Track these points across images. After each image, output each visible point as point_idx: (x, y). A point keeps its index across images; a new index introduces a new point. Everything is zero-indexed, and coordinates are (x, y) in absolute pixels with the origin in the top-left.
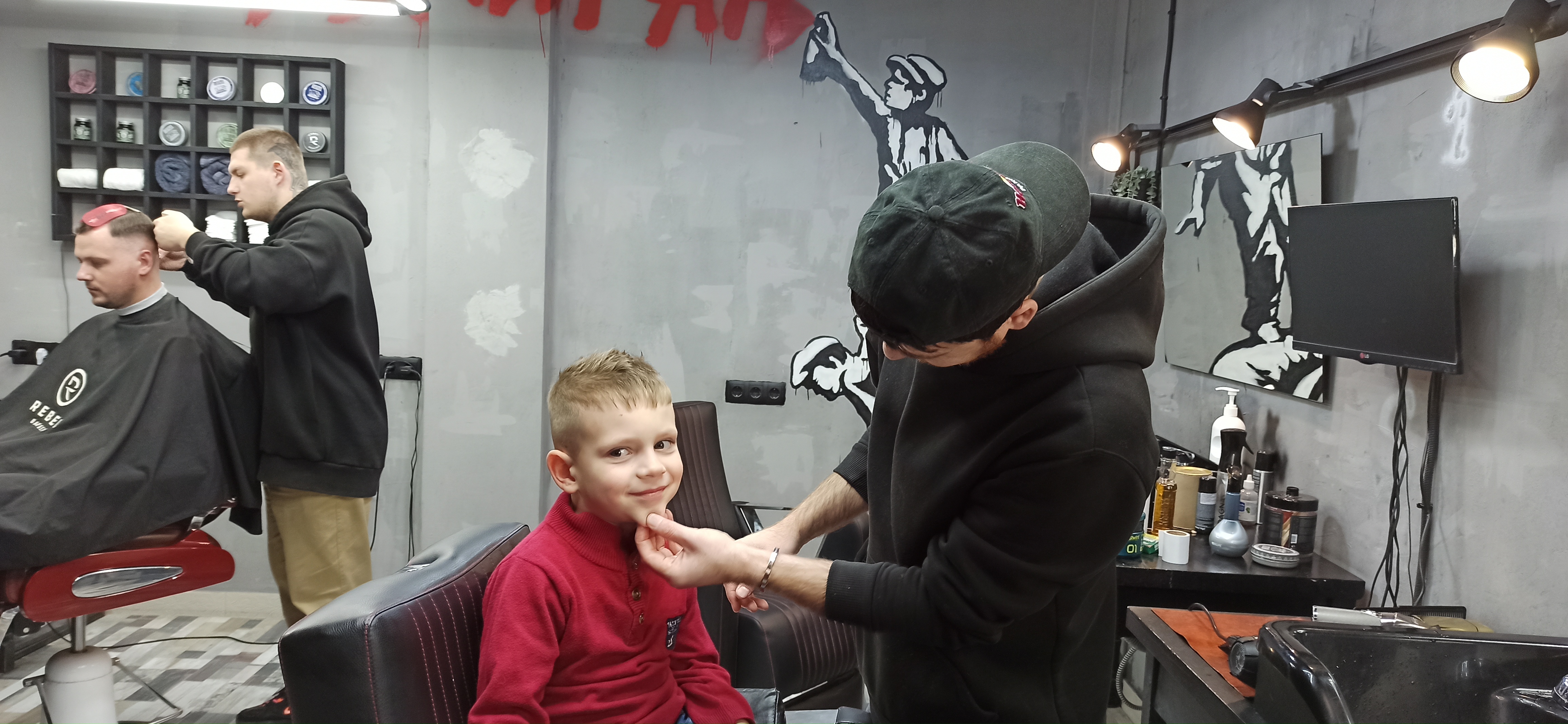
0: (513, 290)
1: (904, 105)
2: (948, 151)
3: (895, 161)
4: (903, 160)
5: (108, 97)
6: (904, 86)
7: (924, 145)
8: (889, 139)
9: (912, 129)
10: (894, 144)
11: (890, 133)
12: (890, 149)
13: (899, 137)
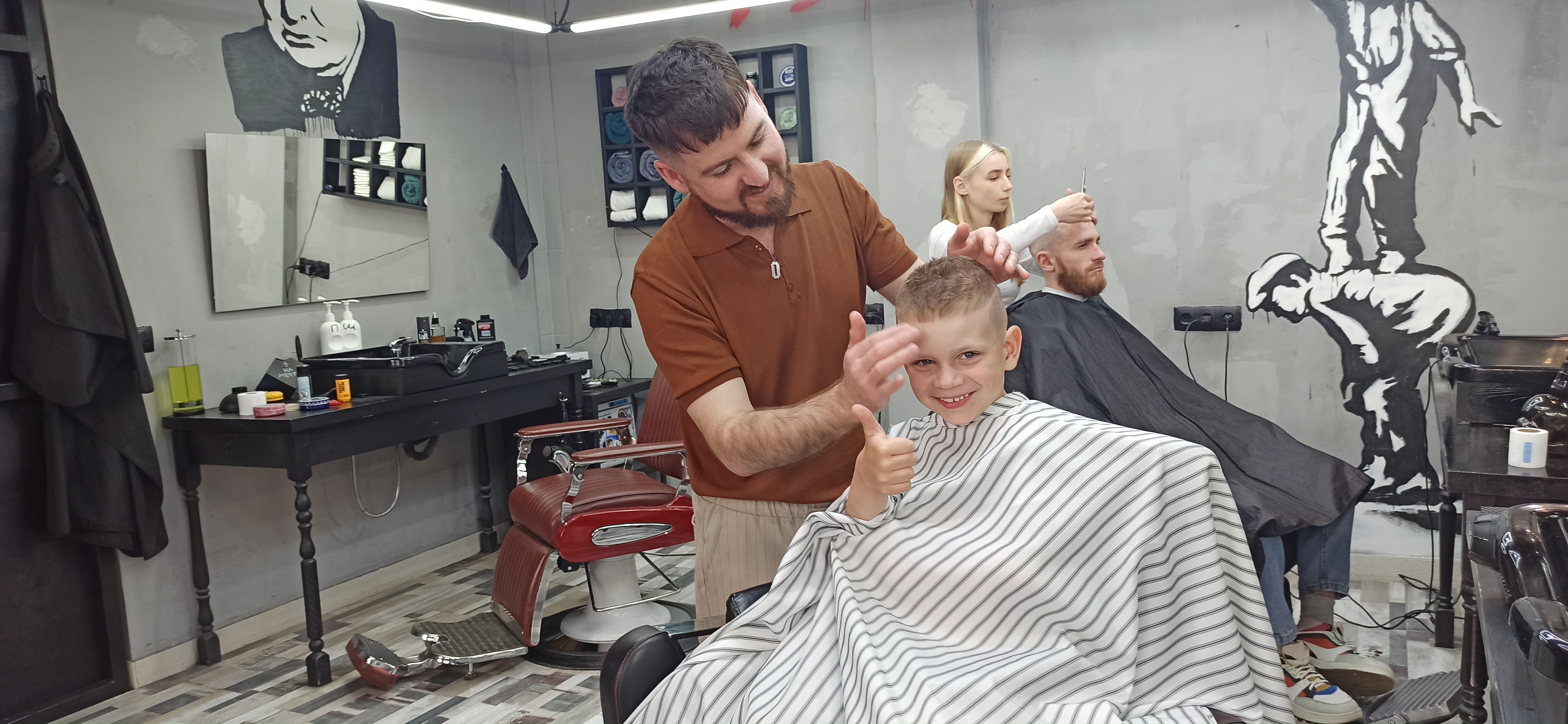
2: (1427, 28)
3: (1359, 48)
4: (1369, 47)
7: (1396, 25)
8: (1350, 25)
9: (1379, 9)
10: (1357, 30)
11: (1351, 18)
12: (1352, 36)
13: (1363, 20)
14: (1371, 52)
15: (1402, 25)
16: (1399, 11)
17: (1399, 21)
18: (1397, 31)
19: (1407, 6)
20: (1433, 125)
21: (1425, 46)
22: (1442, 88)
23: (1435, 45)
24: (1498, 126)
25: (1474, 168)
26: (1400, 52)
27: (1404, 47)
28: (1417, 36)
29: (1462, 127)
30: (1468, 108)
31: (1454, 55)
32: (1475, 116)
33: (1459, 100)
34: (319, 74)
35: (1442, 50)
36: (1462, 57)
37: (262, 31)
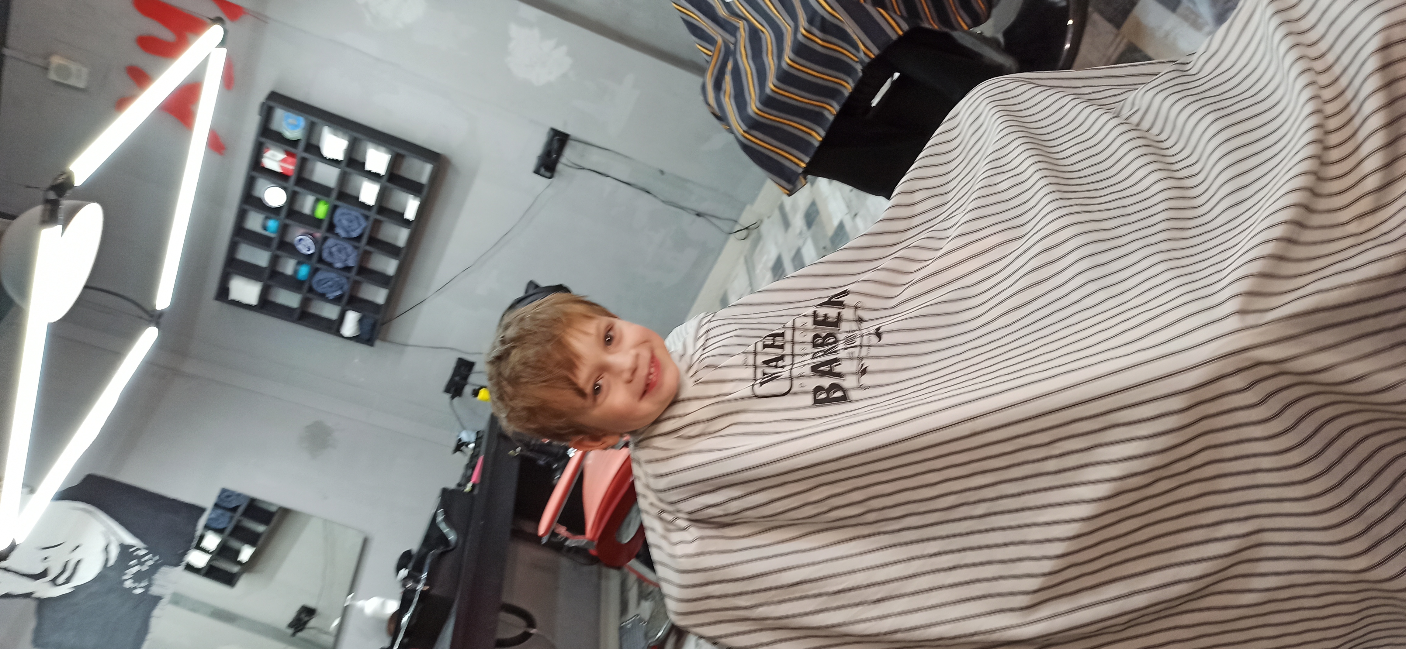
0: (514, 30)
5: (267, 274)
34: (111, 564)
37: (43, 603)
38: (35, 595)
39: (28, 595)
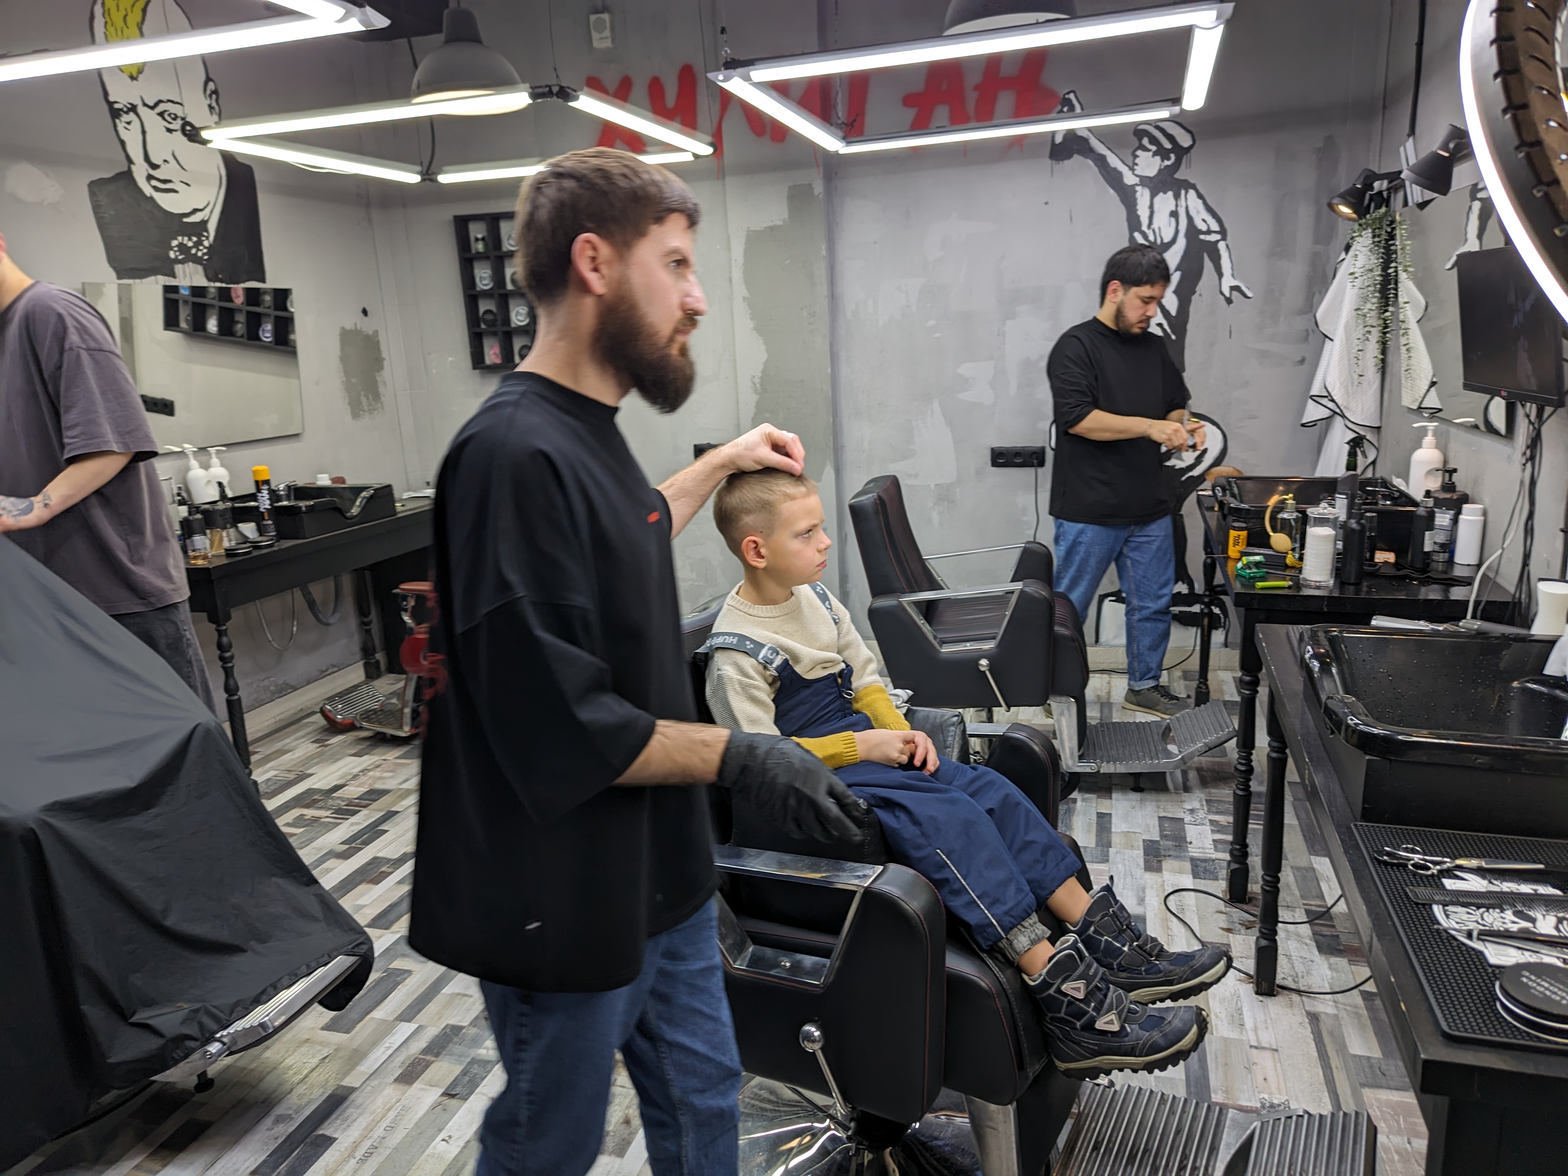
1: (1152, 172)
2: (1198, 212)
3: (1144, 228)
4: (1152, 226)
5: (497, 252)
6: (1151, 154)
7: (1173, 208)
8: (1138, 207)
9: (1161, 194)
10: (1143, 212)
11: (1139, 201)
12: (1138, 217)
13: (1148, 203)
14: (1154, 231)
15: (1179, 209)
16: (1177, 197)
17: (1177, 206)
18: (1174, 214)
19: (1183, 192)
20: (1200, 295)
21: (1195, 228)
22: (1208, 264)
23: (1203, 227)
24: (1249, 298)
25: (1230, 332)
26: (1177, 232)
27: (1180, 228)
28: (1190, 219)
29: (1222, 297)
30: (1228, 282)
31: (1218, 237)
32: (1233, 288)
33: (1220, 275)
34: (185, 220)
35: (1209, 232)
36: (1224, 238)
37: (127, 176)
38: (132, 166)
39: (130, 161)
